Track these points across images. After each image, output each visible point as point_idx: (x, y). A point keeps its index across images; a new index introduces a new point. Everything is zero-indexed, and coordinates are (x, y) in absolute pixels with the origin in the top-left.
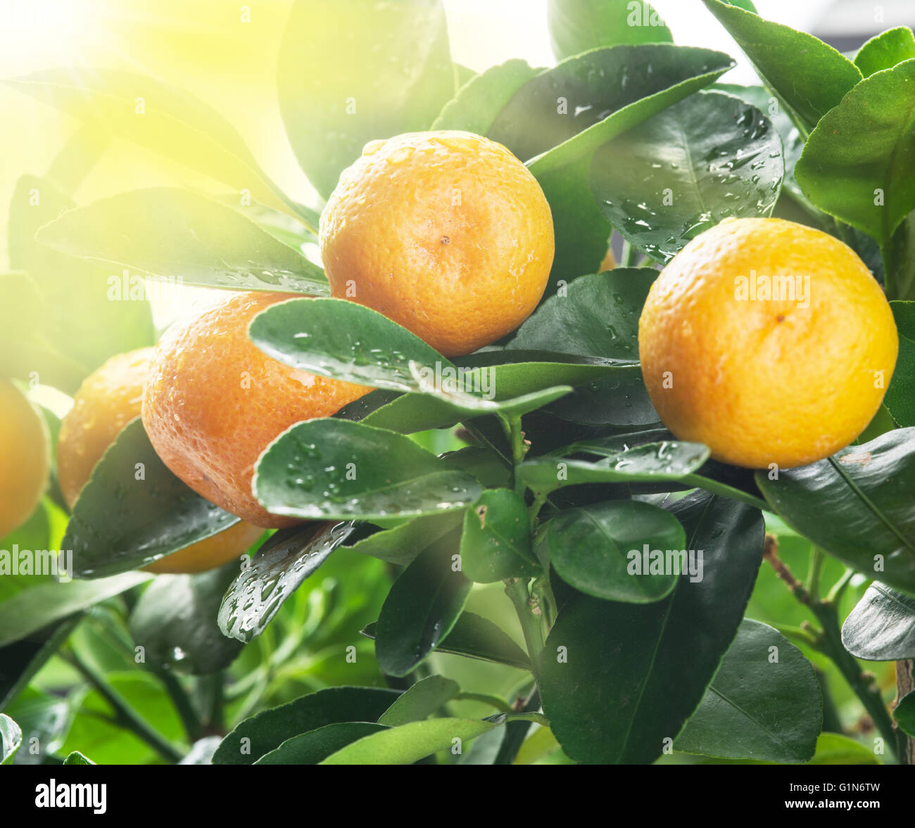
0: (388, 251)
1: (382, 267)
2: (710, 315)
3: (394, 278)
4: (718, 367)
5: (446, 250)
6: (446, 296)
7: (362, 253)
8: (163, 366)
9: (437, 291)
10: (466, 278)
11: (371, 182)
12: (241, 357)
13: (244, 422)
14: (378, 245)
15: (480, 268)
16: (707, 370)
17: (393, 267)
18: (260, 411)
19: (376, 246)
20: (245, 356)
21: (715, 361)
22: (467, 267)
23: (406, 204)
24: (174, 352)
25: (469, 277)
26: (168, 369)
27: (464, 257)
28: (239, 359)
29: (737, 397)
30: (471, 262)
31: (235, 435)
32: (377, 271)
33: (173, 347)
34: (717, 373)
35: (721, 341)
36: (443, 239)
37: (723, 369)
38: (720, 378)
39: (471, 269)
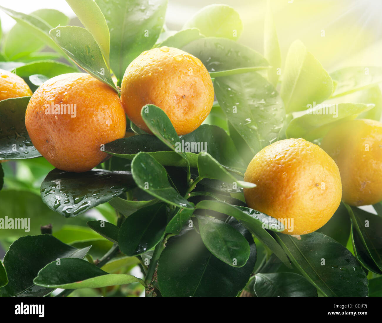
0: (164, 92)
1: (159, 97)
2: (295, 174)
3: (161, 102)
4: (291, 194)
5: (182, 100)
6: (176, 117)
7: (154, 88)
8: (56, 95)
9: (174, 114)
10: (185, 113)
11: (166, 64)
12: (92, 106)
13: (85, 131)
14: (162, 88)
15: (192, 112)
16: (286, 193)
17: (163, 99)
18: (92, 130)
19: (160, 88)
20: (94, 107)
21: (290, 191)
22: (187, 109)
23: (177, 78)
24: (64, 92)
25: (186, 113)
26: (59, 98)
27: (187, 106)
28: (91, 107)
29: (292, 206)
30: (189, 108)
31: (79, 134)
32: (156, 98)
33: (63, 90)
34: (290, 195)
35: (296, 185)
36: (183, 96)
37: (293, 195)
38: (290, 198)
39: (188, 111)
